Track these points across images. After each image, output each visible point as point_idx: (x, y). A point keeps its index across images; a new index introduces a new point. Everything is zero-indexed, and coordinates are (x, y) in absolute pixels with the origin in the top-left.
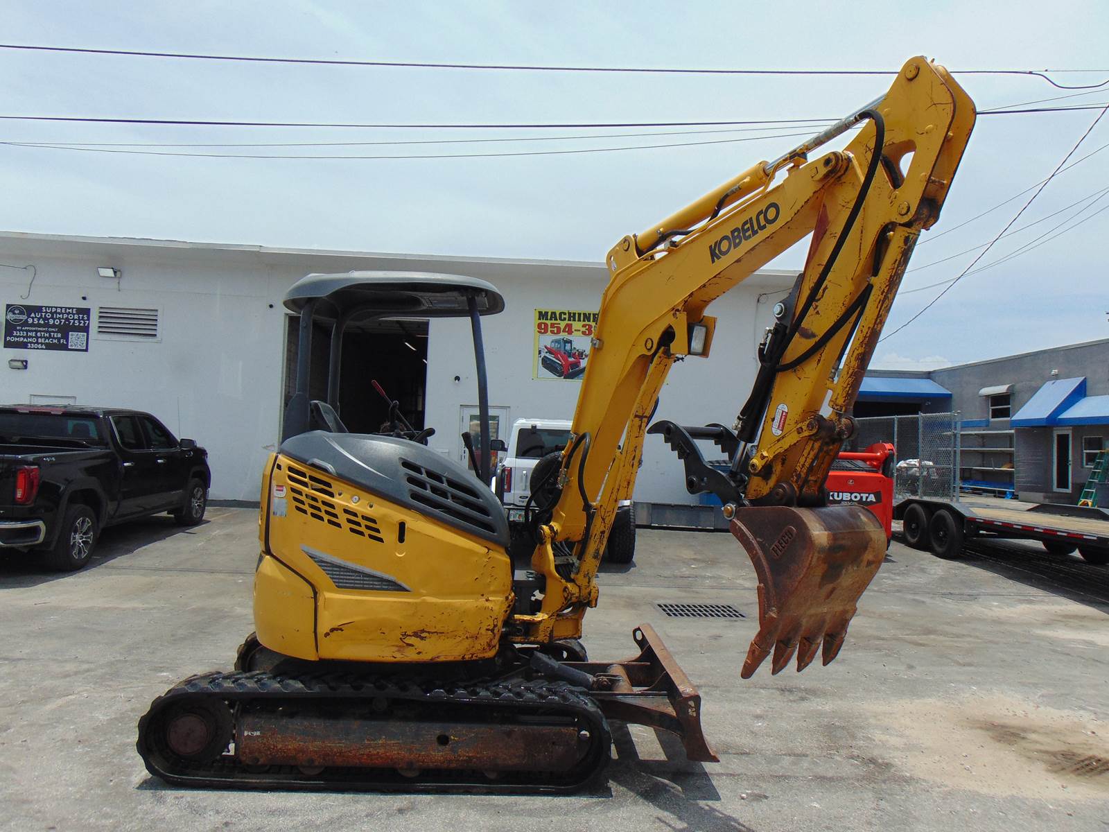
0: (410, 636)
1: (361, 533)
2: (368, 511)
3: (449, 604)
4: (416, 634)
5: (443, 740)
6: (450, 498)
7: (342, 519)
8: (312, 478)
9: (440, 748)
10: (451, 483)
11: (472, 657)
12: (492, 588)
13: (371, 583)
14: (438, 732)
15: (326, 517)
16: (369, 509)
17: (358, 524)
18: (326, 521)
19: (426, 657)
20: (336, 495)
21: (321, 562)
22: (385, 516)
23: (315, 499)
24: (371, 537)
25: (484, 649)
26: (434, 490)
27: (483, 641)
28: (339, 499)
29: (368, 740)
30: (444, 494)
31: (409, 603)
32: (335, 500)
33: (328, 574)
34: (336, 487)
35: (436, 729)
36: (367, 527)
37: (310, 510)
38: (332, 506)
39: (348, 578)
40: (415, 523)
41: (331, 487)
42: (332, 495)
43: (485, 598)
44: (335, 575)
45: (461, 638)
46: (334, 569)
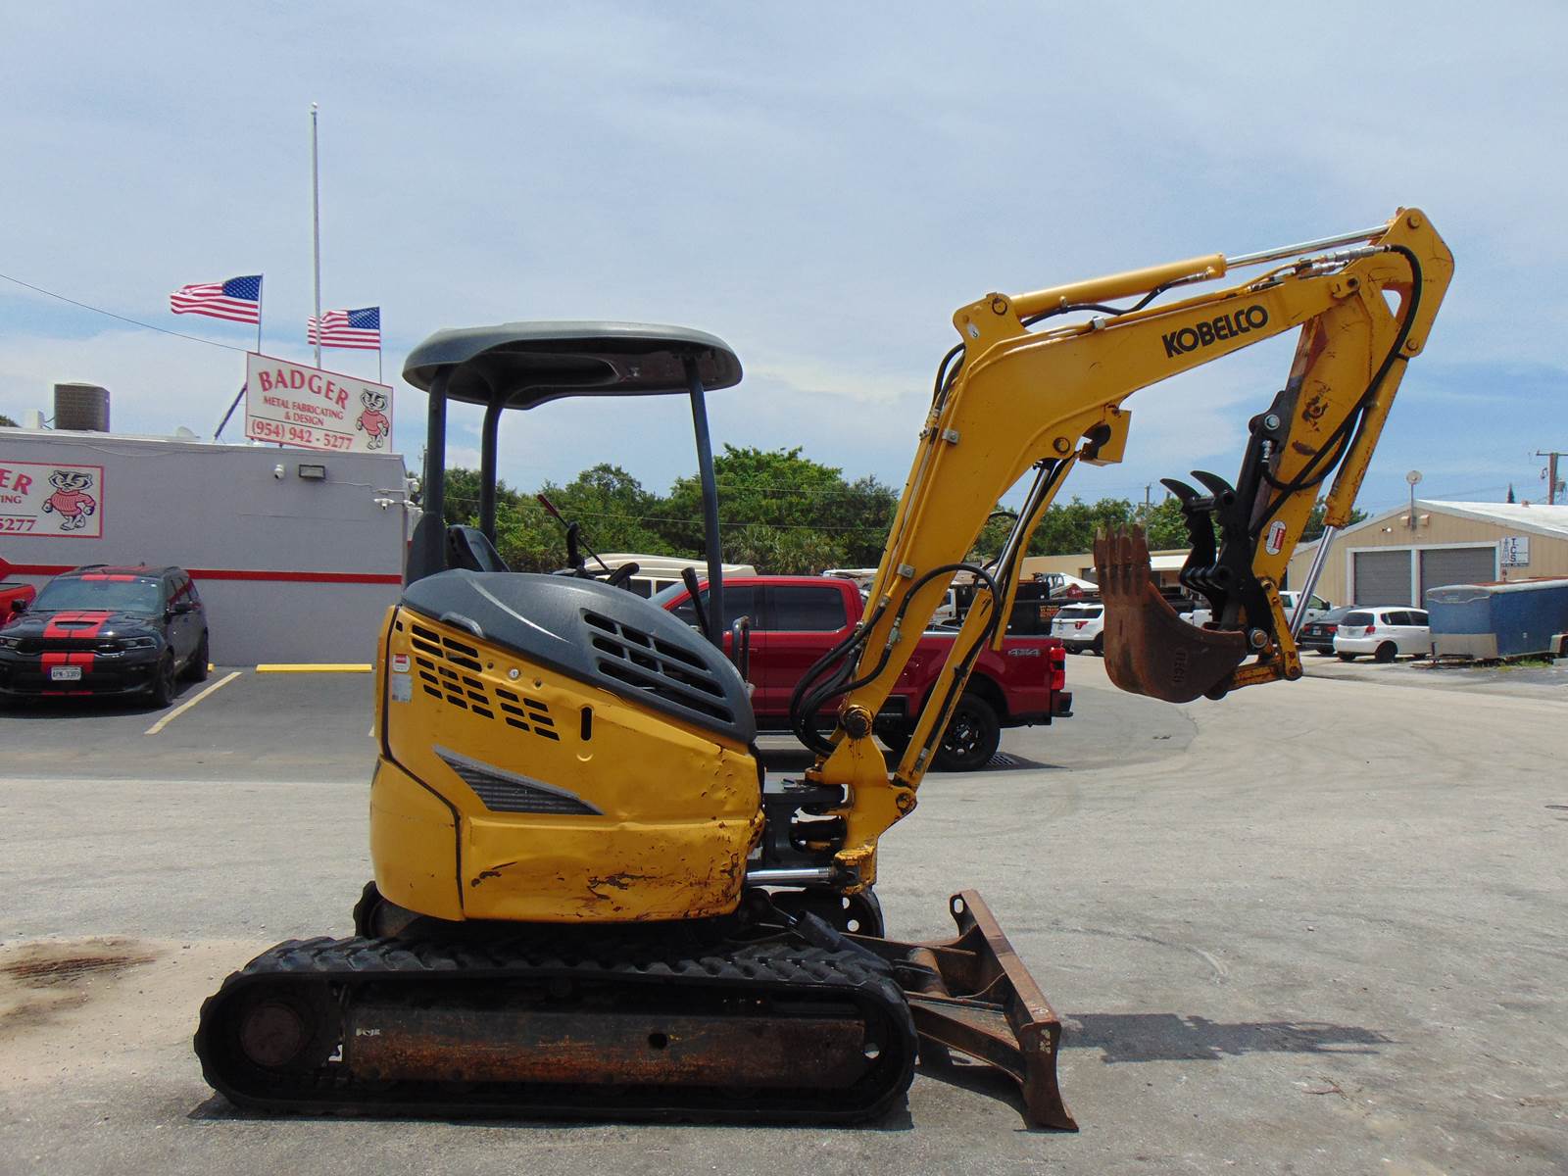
0: (603, 882)
1: (525, 727)
2: (534, 692)
3: (663, 835)
4: (612, 880)
5: (658, 1041)
6: (661, 668)
7: (495, 703)
8: (447, 642)
9: (654, 1053)
10: (662, 646)
11: (699, 913)
12: (728, 808)
13: (541, 802)
14: (649, 1029)
15: (470, 702)
16: (535, 688)
17: (520, 712)
18: (470, 708)
19: (628, 915)
20: (485, 668)
21: (464, 772)
22: (560, 699)
23: (453, 675)
24: (539, 731)
25: (718, 901)
26: (636, 657)
27: (717, 888)
28: (488, 674)
29: (544, 1042)
30: (651, 663)
31: (599, 832)
32: (484, 675)
33: (474, 789)
34: (484, 656)
35: (647, 1025)
36: (534, 717)
37: (446, 692)
38: (479, 685)
39: (505, 795)
40: (610, 710)
41: (476, 656)
42: (478, 668)
43: (718, 822)
44: (486, 790)
45: (682, 886)
46: (484, 781)
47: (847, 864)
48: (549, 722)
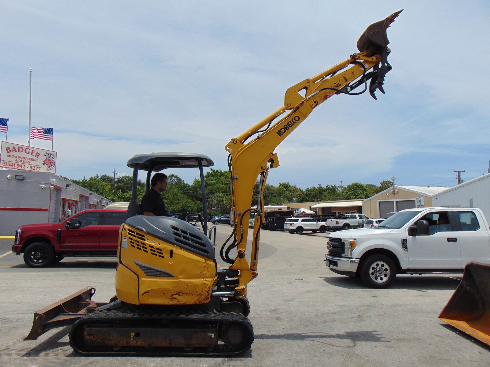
0: (175, 294)
1: (156, 255)
3: (190, 282)
4: (177, 294)
6: (190, 240)
7: (149, 249)
8: (137, 234)
10: (191, 235)
11: (199, 303)
12: (207, 276)
13: (160, 274)
15: (142, 249)
16: (159, 245)
17: (155, 251)
18: (142, 250)
19: (181, 303)
20: (146, 240)
21: (141, 266)
22: (165, 248)
23: (138, 242)
24: (160, 256)
25: (204, 300)
26: (184, 237)
27: (204, 296)
28: (147, 242)
30: (188, 239)
31: (174, 282)
32: (146, 242)
33: (143, 271)
34: (146, 237)
36: (158, 252)
37: (136, 246)
38: (145, 244)
39: (150, 272)
40: (177, 251)
41: (144, 237)
43: (204, 279)
44: (146, 271)
45: (195, 295)
46: (146, 269)
47: (238, 290)
48: (162, 254)
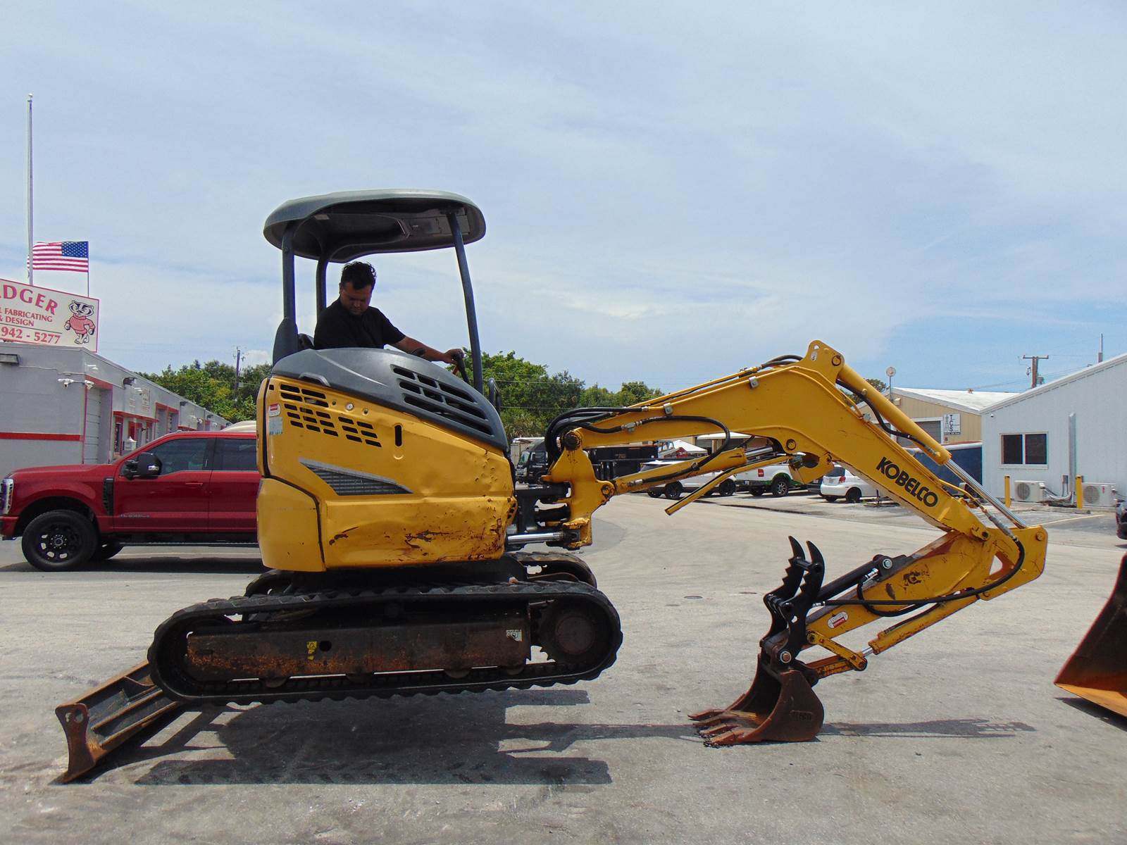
0: (415, 537)
1: (358, 440)
2: (363, 417)
3: (451, 506)
4: (420, 536)
6: (444, 400)
7: (338, 427)
8: (305, 392)
10: (444, 387)
11: (478, 557)
12: (492, 489)
13: (372, 487)
15: (322, 427)
16: (364, 414)
17: (355, 431)
18: (322, 430)
19: (432, 558)
20: (330, 405)
21: (320, 472)
22: (380, 420)
23: (310, 412)
24: (368, 442)
25: (490, 550)
26: (428, 393)
27: (489, 542)
28: (332, 408)
30: (438, 397)
31: (410, 505)
32: (330, 409)
33: (328, 483)
34: (329, 398)
36: (364, 433)
37: (305, 423)
38: (327, 416)
39: (347, 485)
40: (412, 426)
41: (325, 398)
42: (326, 405)
43: (487, 498)
44: (335, 483)
45: (465, 539)
46: (335, 477)
47: (571, 528)
48: (374, 436)
